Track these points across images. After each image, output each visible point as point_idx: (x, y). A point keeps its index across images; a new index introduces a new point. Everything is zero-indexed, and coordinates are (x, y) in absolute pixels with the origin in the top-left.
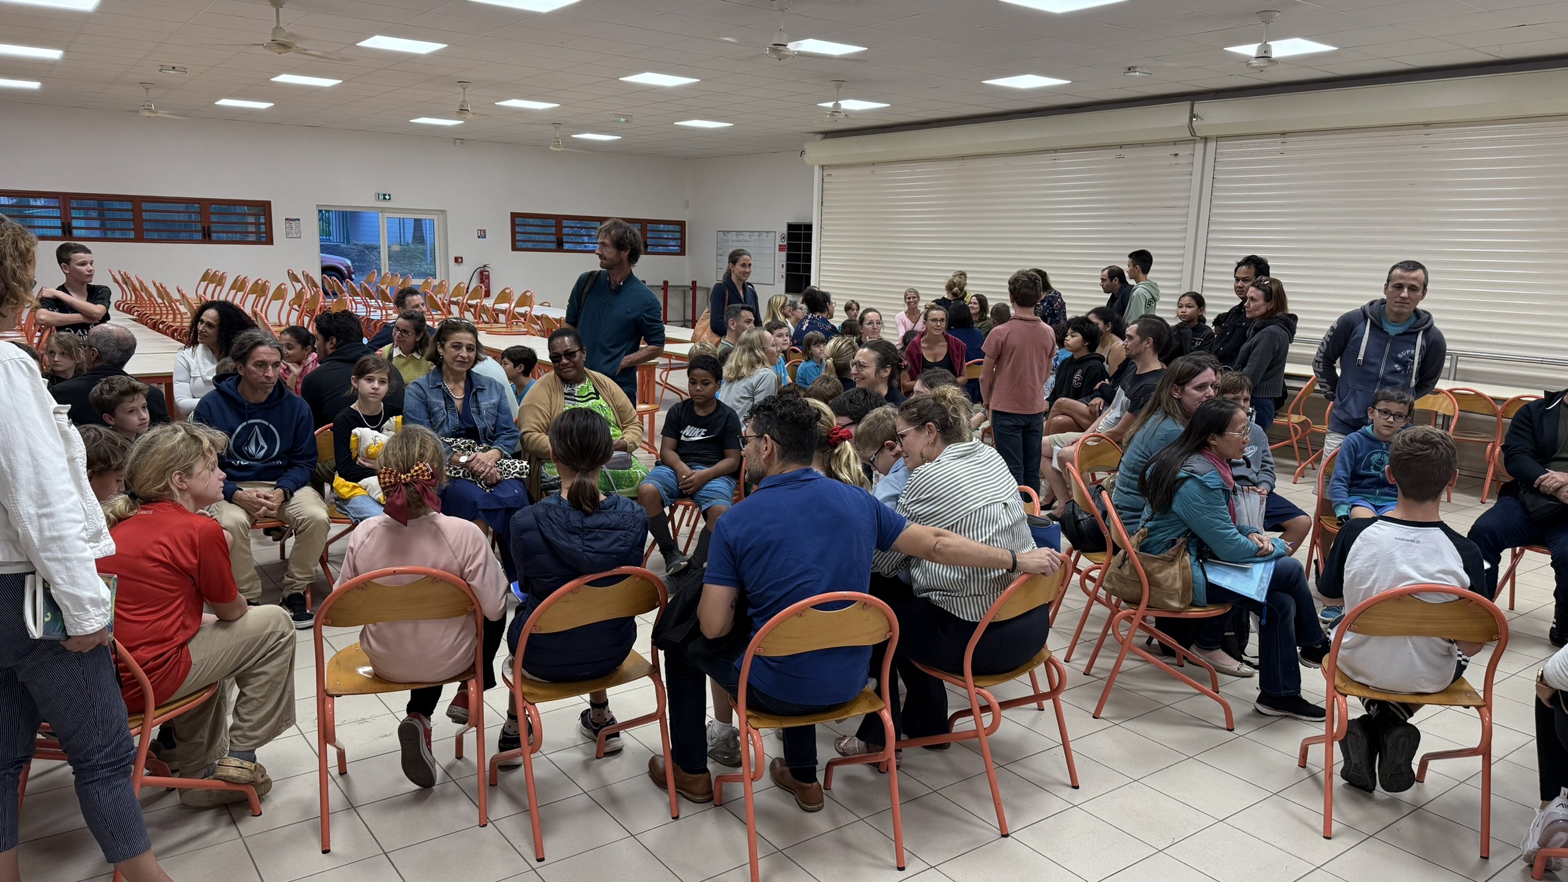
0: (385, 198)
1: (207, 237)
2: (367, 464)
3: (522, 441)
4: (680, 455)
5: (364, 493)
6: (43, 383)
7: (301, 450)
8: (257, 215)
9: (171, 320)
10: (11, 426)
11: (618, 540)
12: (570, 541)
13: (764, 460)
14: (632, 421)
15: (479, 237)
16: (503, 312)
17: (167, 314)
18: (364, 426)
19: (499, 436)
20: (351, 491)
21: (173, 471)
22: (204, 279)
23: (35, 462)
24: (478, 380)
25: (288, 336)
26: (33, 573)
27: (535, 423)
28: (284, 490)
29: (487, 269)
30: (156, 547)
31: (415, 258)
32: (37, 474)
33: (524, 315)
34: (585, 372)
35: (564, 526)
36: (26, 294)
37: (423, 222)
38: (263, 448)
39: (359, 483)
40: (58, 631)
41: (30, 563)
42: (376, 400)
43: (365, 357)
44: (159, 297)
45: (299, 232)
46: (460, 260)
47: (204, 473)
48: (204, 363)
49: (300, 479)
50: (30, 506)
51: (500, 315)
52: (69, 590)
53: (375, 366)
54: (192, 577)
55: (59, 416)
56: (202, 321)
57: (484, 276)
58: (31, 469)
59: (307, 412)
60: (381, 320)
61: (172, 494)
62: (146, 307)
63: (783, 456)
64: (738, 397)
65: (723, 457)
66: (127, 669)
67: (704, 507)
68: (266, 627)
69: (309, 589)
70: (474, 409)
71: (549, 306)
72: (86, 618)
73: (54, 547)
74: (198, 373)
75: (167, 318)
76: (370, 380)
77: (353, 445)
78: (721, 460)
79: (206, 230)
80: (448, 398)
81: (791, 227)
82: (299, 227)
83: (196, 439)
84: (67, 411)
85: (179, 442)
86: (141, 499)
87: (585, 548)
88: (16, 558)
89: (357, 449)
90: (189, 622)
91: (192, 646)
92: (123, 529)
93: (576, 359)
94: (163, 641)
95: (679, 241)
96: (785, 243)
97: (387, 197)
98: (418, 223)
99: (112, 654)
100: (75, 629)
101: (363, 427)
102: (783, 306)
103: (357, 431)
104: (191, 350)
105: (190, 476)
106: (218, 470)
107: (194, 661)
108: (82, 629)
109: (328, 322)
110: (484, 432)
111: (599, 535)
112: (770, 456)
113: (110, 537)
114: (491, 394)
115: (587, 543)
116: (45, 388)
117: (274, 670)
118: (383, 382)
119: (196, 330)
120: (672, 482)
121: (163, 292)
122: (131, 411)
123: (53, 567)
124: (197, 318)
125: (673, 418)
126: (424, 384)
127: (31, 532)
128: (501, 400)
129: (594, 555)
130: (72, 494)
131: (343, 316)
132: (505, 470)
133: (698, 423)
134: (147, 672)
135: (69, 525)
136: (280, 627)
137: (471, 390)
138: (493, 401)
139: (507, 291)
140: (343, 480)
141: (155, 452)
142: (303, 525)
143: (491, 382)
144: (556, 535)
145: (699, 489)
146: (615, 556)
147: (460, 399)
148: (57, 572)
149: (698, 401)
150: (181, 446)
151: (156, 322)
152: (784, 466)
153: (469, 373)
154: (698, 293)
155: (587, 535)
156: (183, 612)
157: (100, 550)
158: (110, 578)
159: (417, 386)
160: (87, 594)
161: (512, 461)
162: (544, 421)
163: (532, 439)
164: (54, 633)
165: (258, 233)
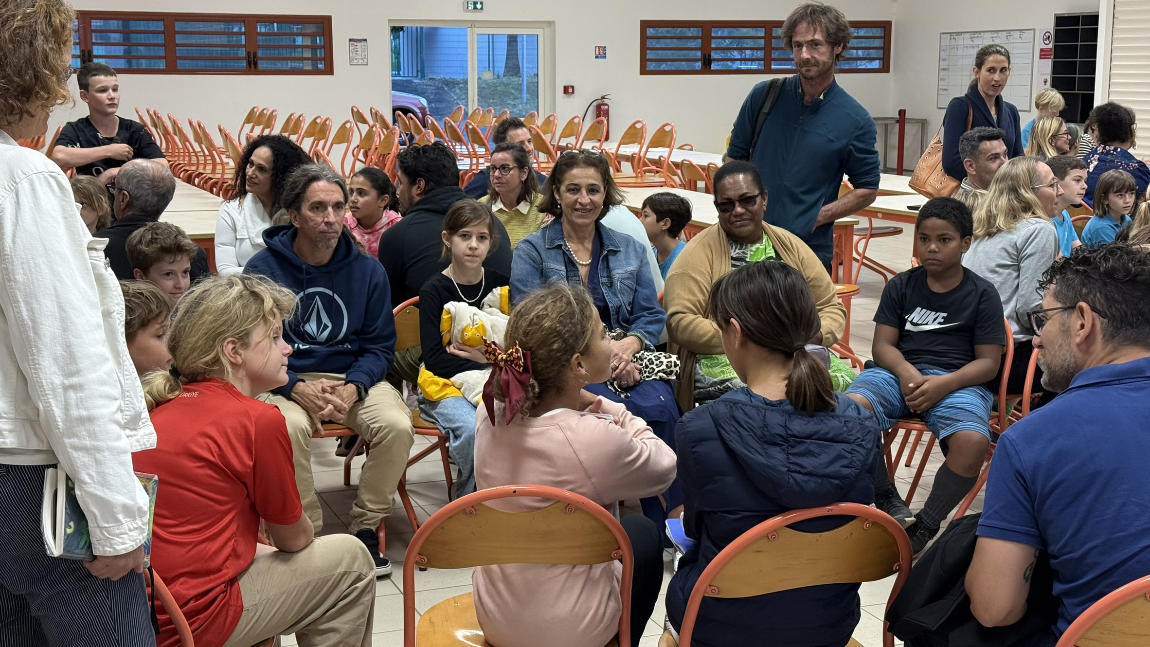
0: (475, 8)
1: (252, 66)
2: (462, 354)
3: (669, 327)
4: (904, 353)
5: (457, 393)
6: (76, 208)
7: (374, 331)
8: (313, 36)
9: (210, 171)
10: (35, 264)
11: (839, 457)
12: (768, 455)
13: (1078, 345)
14: (829, 301)
15: (597, 57)
16: (630, 159)
17: (205, 164)
18: (460, 300)
19: (638, 318)
20: (440, 391)
21: (225, 339)
22: (248, 120)
23: (63, 314)
24: (611, 239)
25: (361, 179)
26: (55, 466)
27: (689, 300)
28: (357, 386)
29: (606, 101)
30: (201, 440)
31: (508, 96)
32: (65, 329)
33: (657, 163)
34: (763, 228)
35: (759, 432)
36: (59, 85)
37: (519, 39)
38: (326, 327)
39: (452, 379)
40: (82, 548)
41: (51, 452)
42: (475, 265)
43: (459, 204)
44: (196, 141)
45: (366, 57)
46: (570, 90)
47: (264, 343)
48: (253, 221)
49: (376, 371)
50: (55, 373)
51: (623, 163)
52: (98, 493)
53: (472, 216)
54: (245, 484)
55: (94, 253)
56: (252, 163)
57: (601, 110)
58: (57, 324)
59: (382, 278)
60: (471, 170)
61: (222, 370)
62: (179, 156)
63: (1112, 337)
64: (993, 265)
65: (973, 357)
66: (163, 610)
67: (943, 434)
68: (337, 566)
69: (383, 525)
70: (604, 280)
71: (691, 150)
72: (118, 532)
73: (82, 430)
74: (246, 233)
75: (204, 168)
76: (466, 236)
77: (444, 326)
78: (970, 361)
79: (252, 56)
80: (570, 264)
81: (1060, 20)
82: (365, 50)
83: (256, 297)
84: (104, 246)
85: (235, 300)
86: (185, 376)
87: (792, 466)
88: (35, 445)
89: (449, 331)
90: (241, 549)
91: (244, 583)
92: (164, 413)
93: (756, 207)
94: (208, 573)
95: (881, 51)
96: (1051, 46)
97: (479, 6)
98: (513, 40)
99: (148, 586)
100: (103, 546)
101: (459, 302)
102: (1054, 136)
103: (450, 306)
104: (237, 202)
105: (246, 345)
106: (282, 342)
107: (246, 604)
108: (111, 547)
109: (415, 158)
110: (618, 313)
111: (812, 448)
112: (1089, 339)
113: (151, 423)
114: (627, 257)
115: (794, 459)
116: (78, 213)
117: (347, 626)
118: (482, 237)
119: (244, 175)
120: (892, 393)
121: (201, 135)
122: (168, 274)
123: (80, 458)
124: (245, 160)
125: (894, 296)
126: (540, 244)
127: (55, 409)
128: (641, 267)
129: (806, 478)
130: (107, 359)
131: (435, 150)
132: (647, 367)
133: (932, 303)
134: (189, 615)
135: (100, 402)
136: (356, 566)
137: (601, 252)
138: (631, 268)
139: (638, 126)
140: (431, 374)
141: (205, 311)
142: (379, 435)
143: (628, 241)
144: (747, 446)
145: (935, 405)
146: (836, 482)
147: (585, 265)
148: (85, 465)
149: (933, 268)
150: (238, 304)
151: (190, 176)
152: (1115, 350)
153: (598, 226)
154: (908, 128)
155: (792, 447)
156: (234, 535)
157: (138, 441)
158: (149, 479)
159: (530, 247)
160: (119, 499)
161: (656, 354)
162: (701, 297)
163: (684, 323)
164: (77, 551)
165: (314, 60)
